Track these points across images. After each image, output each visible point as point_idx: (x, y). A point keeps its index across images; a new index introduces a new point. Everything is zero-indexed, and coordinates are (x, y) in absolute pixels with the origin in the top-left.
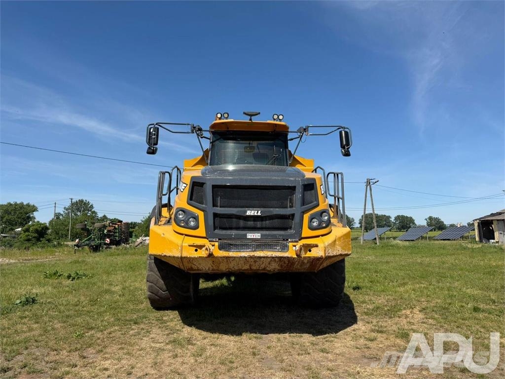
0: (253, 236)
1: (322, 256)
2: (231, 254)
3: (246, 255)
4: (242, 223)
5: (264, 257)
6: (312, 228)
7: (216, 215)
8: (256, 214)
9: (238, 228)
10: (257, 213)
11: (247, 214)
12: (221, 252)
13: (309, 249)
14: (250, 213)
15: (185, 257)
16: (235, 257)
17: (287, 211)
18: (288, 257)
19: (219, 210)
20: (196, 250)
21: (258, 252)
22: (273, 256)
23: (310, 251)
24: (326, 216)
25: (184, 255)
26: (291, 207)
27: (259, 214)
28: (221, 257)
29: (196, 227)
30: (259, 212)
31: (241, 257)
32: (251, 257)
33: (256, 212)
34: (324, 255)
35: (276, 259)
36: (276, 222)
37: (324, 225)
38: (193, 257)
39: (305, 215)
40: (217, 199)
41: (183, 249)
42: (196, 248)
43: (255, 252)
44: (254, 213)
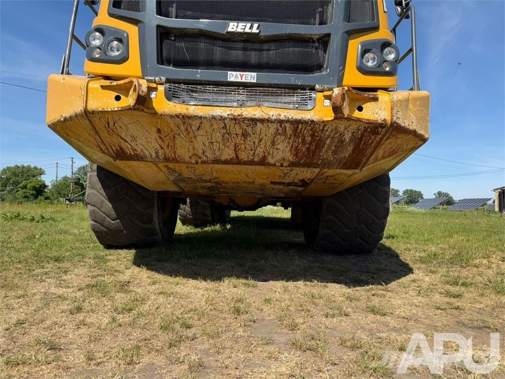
0: (242, 77)
1: (385, 120)
2: (193, 109)
3: (225, 115)
4: (218, 53)
5: (262, 121)
6: (363, 70)
7: (163, 33)
8: (247, 30)
9: (210, 64)
10: (251, 27)
11: (230, 29)
12: (171, 103)
13: (357, 105)
15: (93, 112)
16: (201, 117)
17: (314, 30)
18: (313, 121)
19: (172, 22)
20: (118, 98)
21: (250, 109)
22: (282, 117)
23: (360, 109)
24: (390, 53)
25: (93, 105)
26: (322, 23)
27: (255, 30)
28: (172, 117)
29: (122, 60)
30: (256, 25)
31: (214, 117)
32: (235, 119)
33: (249, 25)
34: (389, 122)
35: (288, 125)
36: (292, 52)
37: (387, 69)
38: (110, 110)
39: (350, 42)
40: (170, 9)
41: (90, 95)
42: (117, 94)
43: (243, 109)
44: (244, 27)
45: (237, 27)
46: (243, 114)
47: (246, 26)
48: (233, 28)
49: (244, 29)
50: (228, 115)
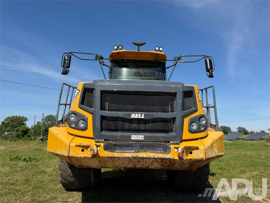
0: (137, 137)
1: (202, 158)
2: (116, 154)
3: (130, 156)
4: (127, 125)
5: (147, 158)
6: (191, 131)
7: (103, 118)
8: (140, 117)
9: (123, 130)
10: (141, 116)
11: (132, 117)
12: (106, 152)
13: (190, 151)
14: (134, 116)
15: (71, 157)
16: (119, 157)
17: (169, 115)
18: (170, 159)
19: (107, 113)
20: (83, 150)
21: (141, 153)
22: (156, 157)
23: (191, 153)
24: (204, 120)
25: (71, 154)
26: (172, 111)
27: (143, 117)
28: (106, 158)
29: (85, 129)
30: (143, 115)
31: (125, 157)
32: (134, 158)
33: (140, 115)
34: (204, 159)
35: (158, 160)
36: (158, 125)
37: (202, 129)
38: (79, 157)
39: (185, 119)
40: (106, 103)
41: (70, 149)
42: (82, 148)
43: (138, 153)
44: (138, 116)
45: (135, 116)
46: (138, 156)
47: (139, 115)
48: (133, 116)
49: (138, 117)
50: (132, 156)
